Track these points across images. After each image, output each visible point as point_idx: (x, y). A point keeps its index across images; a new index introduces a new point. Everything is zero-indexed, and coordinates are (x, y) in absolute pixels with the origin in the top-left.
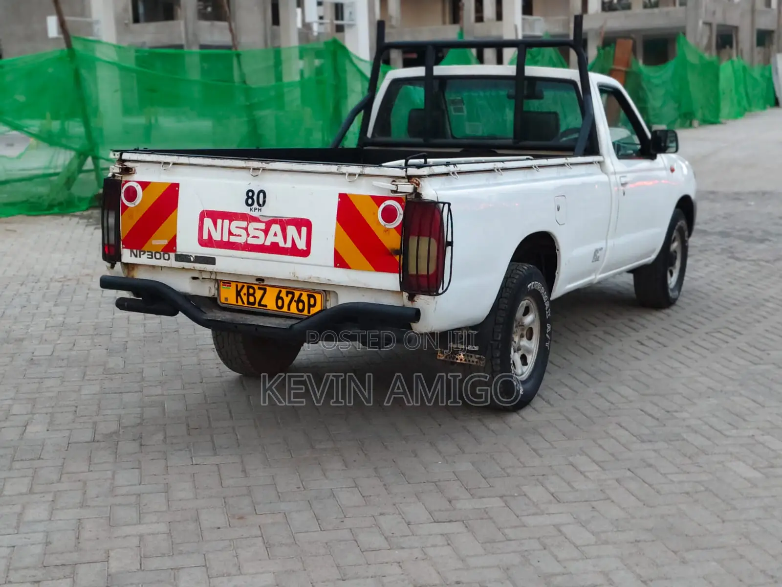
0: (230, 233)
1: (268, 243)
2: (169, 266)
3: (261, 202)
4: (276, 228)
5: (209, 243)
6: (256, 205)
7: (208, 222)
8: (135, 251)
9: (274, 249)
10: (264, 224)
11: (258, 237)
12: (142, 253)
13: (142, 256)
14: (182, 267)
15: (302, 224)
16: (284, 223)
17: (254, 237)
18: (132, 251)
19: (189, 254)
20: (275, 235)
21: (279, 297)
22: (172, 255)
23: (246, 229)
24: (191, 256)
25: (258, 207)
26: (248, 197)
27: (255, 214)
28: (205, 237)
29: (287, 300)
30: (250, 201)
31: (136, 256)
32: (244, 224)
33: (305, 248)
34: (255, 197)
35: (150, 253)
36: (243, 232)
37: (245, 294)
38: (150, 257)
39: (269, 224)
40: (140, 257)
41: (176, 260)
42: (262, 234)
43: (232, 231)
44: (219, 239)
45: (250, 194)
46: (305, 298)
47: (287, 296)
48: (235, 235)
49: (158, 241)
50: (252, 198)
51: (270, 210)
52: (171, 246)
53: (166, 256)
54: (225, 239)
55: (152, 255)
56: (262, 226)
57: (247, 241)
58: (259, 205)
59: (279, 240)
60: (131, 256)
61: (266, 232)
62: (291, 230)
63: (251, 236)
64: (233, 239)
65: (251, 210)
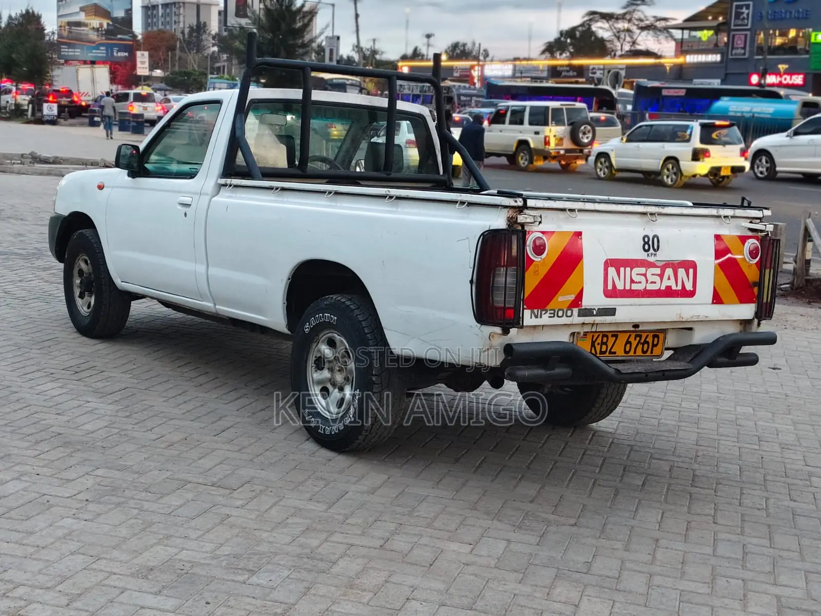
0: (632, 281)
1: (663, 288)
2: (569, 323)
3: (656, 247)
4: (669, 272)
5: (611, 293)
6: (651, 251)
7: (612, 271)
8: (536, 311)
9: (668, 293)
10: (659, 269)
11: (655, 283)
12: (543, 312)
13: (543, 316)
14: (583, 322)
15: (690, 266)
16: (675, 266)
17: (652, 282)
18: (532, 312)
19: (593, 308)
20: (669, 279)
21: (628, 342)
22: (576, 311)
23: (645, 275)
24: (594, 309)
25: (653, 252)
26: (645, 243)
27: (652, 259)
28: (610, 287)
29: (634, 344)
30: (647, 247)
31: (536, 317)
32: (642, 270)
33: (692, 289)
34: (650, 243)
35: (553, 312)
36: (643, 279)
37: (598, 344)
38: (552, 315)
39: (663, 268)
40: (541, 317)
41: (579, 316)
42: (657, 279)
43: (634, 279)
44: (622, 288)
45: (646, 240)
46: (650, 340)
47: (635, 339)
48: (636, 283)
49: (564, 297)
50: (647, 243)
51: (664, 255)
52: (577, 301)
53: (569, 313)
54: (628, 288)
55: (554, 314)
56: (658, 271)
57: (646, 288)
58: (654, 250)
59: (672, 283)
60: (531, 318)
61: (661, 276)
62: (681, 272)
63: (649, 282)
64: (635, 287)
65: (648, 255)
